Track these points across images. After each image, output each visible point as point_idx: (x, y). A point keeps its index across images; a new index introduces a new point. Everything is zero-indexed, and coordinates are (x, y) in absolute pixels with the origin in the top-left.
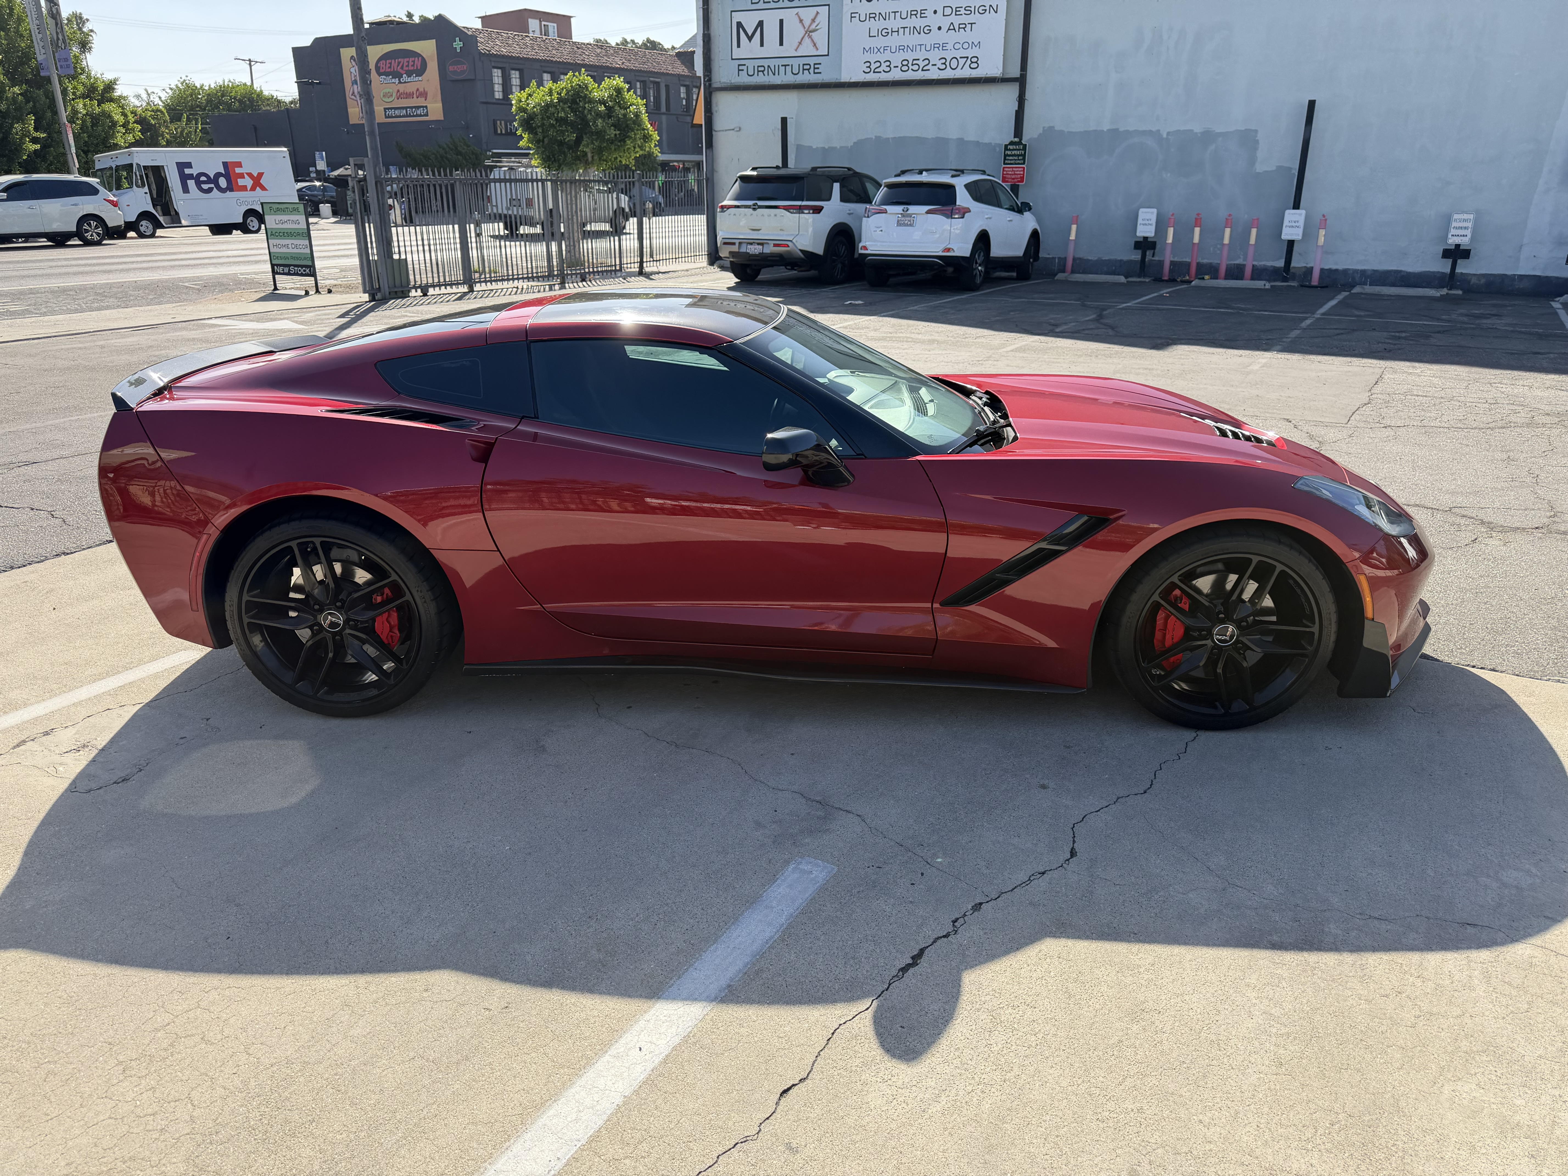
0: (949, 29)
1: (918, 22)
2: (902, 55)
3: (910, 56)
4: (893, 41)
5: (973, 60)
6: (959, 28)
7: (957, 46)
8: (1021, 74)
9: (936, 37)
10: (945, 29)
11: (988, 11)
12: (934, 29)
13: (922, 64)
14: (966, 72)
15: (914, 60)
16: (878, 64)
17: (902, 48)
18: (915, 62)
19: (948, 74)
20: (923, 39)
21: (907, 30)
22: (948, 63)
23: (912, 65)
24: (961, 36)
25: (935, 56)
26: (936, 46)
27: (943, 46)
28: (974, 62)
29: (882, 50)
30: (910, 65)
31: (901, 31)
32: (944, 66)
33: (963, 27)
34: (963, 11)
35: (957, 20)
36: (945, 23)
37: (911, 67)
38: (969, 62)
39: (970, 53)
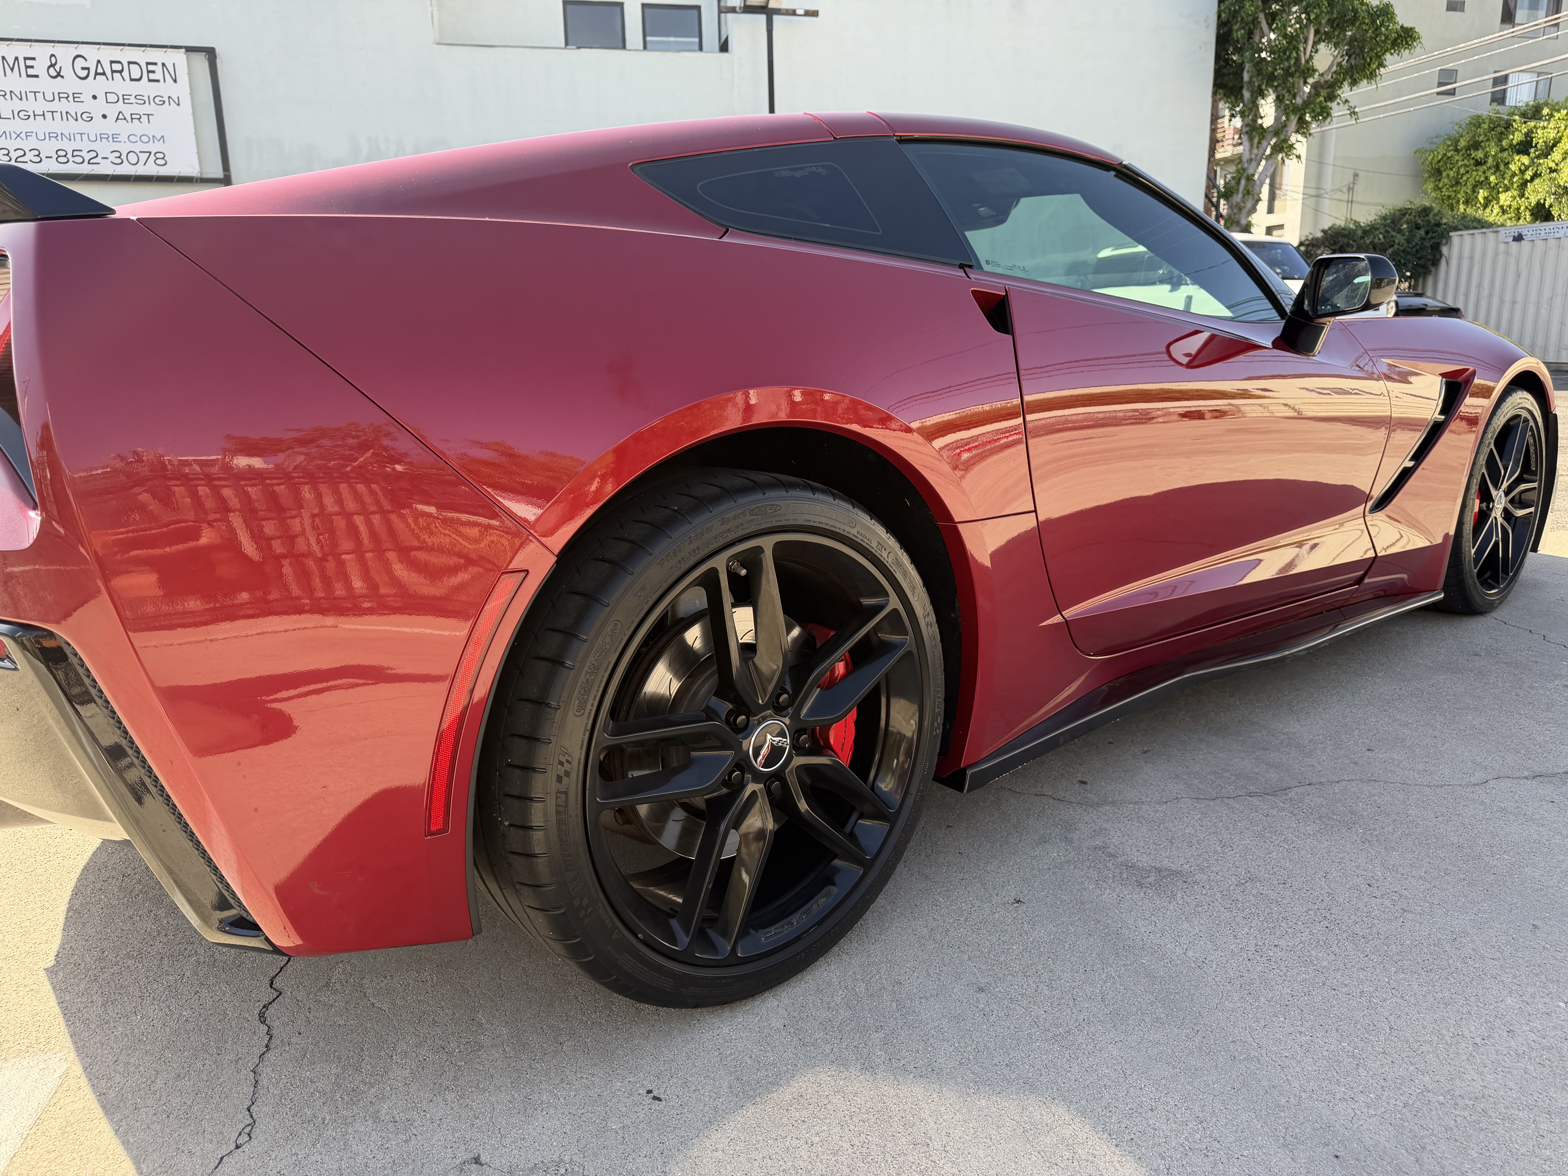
0: (117, 119)
1: (73, 108)
2: (55, 145)
3: (69, 147)
4: (39, 126)
5: (158, 155)
6: (132, 119)
7: (132, 138)
8: (225, 175)
9: (98, 126)
10: (112, 117)
11: (167, 102)
12: (98, 117)
13: (87, 157)
14: (151, 169)
15: (74, 151)
16: (21, 153)
17: (51, 136)
18: (75, 153)
19: (125, 169)
20: (81, 126)
21: (57, 116)
22: (124, 157)
23: (73, 156)
24: (136, 128)
25: (104, 148)
26: (102, 137)
27: (114, 137)
28: (161, 158)
29: (23, 136)
30: (69, 156)
31: (48, 116)
32: (119, 161)
33: (136, 117)
34: (133, 100)
35: (127, 110)
36: (112, 111)
37: (71, 159)
38: (152, 158)
39: (153, 147)
